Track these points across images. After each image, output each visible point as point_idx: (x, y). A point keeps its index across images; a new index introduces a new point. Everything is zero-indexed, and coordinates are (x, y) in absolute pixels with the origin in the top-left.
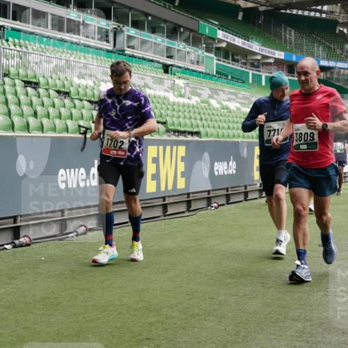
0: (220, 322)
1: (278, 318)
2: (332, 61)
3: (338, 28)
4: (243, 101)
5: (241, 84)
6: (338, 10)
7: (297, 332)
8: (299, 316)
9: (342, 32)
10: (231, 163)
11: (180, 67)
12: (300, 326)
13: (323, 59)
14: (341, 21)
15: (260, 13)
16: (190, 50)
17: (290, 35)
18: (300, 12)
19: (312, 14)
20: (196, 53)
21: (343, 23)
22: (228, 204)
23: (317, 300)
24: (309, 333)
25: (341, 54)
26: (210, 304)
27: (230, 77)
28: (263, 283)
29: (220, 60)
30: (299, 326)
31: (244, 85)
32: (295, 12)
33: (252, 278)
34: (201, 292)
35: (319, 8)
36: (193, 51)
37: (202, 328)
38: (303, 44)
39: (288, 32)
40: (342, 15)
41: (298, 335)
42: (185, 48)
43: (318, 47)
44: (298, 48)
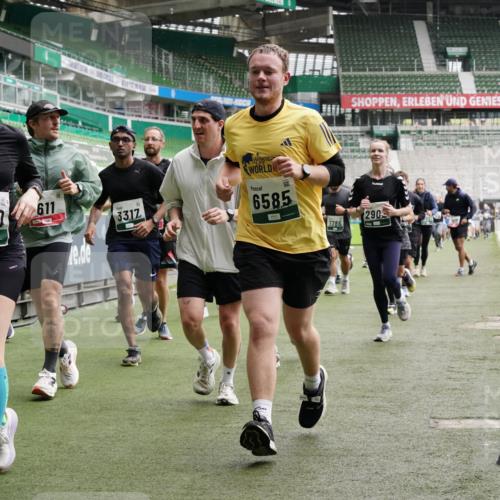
0: (72, 477)
1: (155, 469)
2: (227, 96)
3: (236, 49)
4: (99, 158)
5: (97, 133)
6: (235, 23)
7: (183, 487)
8: (185, 464)
9: (242, 55)
10: (83, 247)
11: (8, 111)
12: (187, 478)
13: (215, 94)
14: (240, 39)
16: (22, 85)
17: (167, 60)
18: (181, 28)
19: (198, 30)
20: (31, 89)
21: (243, 42)
22: (80, 306)
23: (211, 441)
24: (201, 489)
25: (241, 87)
26: (56, 452)
27: (80, 124)
28: (133, 419)
29: (65, 100)
30: (185, 479)
31: (101, 135)
32: (173, 27)
33: (116, 412)
34: (44, 435)
35: (209, 20)
36: (26, 87)
37: (45, 486)
38: (185, 74)
39: (164, 57)
40: (241, 31)
41: (184, 491)
42: (14, 82)
43: (208, 77)
44: (179, 79)
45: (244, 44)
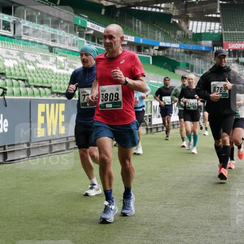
0: (90, 227)
1: (131, 224)
2: (168, 42)
3: (172, 19)
6: (172, 7)
7: (145, 233)
8: (146, 222)
9: (175, 22)
11: (61, 48)
12: (147, 229)
13: (162, 41)
14: (174, 14)
15: (117, 9)
16: (67, 36)
17: (138, 24)
18: (145, 9)
19: (154, 10)
20: (72, 38)
23: (159, 211)
24: (153, 234)
25: (175, 38)
29: (89, 43)
32: (141, 8)
35: (159, 5)
36: (70, 36)
37: (77, 231)
38: (147, 31)
39: (137, 23)
40: (175, 10)
41: (145, 235)
42: (64, 34)
43: (158, 33)
44: (144, 34)
45: (176, 17)
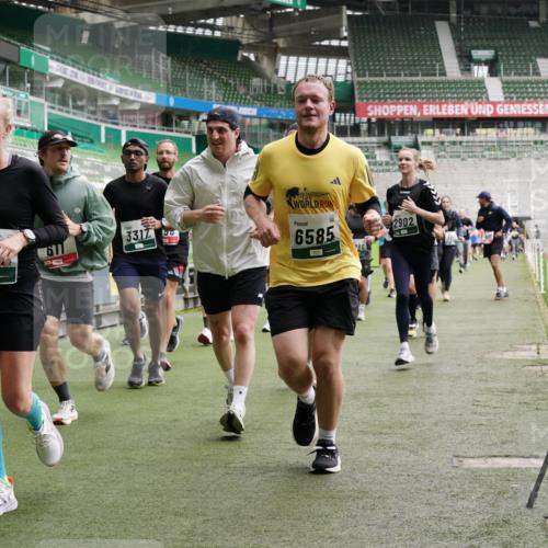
0: (61, 522)
2: (231, 104)
3: (240, 52)
4: (91, 172)
5: (89, 145)
6: (240, 25)
7: (183, 533)
8: (184, 508)
9: (247, 59)
12: (187, 523)
13: (218, 102)
14: (244, 41)
15: (117, 31)
16: (5, 92)
17: (165, 64)
18: (180, 30)
19: (199, 31)
20: (16, 97)
21: (249, 44)
23: (213, 482)
24: (202, 534)
25: (246, 94)
28: (127, 459)
29: (53, 108)
30: (185, 523)
31: (93, 146)
32: (171, 29)
33: (109, 451)
35: (211, 21)
36: (11, 94)
37: (31, 532)
38: (185, 79)
39: (161, 61)
40: (246, 32)
41: (184, 537)
43: (210, 83)
44: (178, 85)
45: (250, 47)
